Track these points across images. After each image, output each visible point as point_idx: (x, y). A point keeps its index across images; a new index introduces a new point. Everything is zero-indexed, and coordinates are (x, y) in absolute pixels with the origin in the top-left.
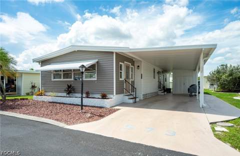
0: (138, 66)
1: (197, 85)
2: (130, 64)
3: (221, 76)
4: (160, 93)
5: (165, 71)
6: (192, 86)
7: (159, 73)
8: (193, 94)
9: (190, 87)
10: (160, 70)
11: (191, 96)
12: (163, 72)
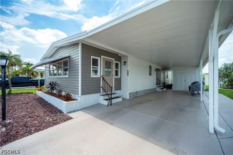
0: (125, 62)
1: (202, 83)
2: (114, 59)
3: (231, 72)
4: (158, 89)
5: (166, 68)
6: (194, 83)
7: (157, 70)
8: (196, 92)
9: (192, 84)
10: (160, 68)
11: (193, 94)
12: (162, 69)
